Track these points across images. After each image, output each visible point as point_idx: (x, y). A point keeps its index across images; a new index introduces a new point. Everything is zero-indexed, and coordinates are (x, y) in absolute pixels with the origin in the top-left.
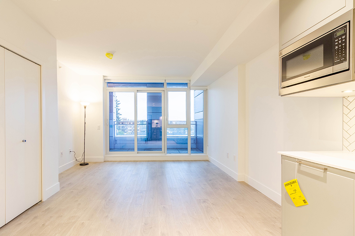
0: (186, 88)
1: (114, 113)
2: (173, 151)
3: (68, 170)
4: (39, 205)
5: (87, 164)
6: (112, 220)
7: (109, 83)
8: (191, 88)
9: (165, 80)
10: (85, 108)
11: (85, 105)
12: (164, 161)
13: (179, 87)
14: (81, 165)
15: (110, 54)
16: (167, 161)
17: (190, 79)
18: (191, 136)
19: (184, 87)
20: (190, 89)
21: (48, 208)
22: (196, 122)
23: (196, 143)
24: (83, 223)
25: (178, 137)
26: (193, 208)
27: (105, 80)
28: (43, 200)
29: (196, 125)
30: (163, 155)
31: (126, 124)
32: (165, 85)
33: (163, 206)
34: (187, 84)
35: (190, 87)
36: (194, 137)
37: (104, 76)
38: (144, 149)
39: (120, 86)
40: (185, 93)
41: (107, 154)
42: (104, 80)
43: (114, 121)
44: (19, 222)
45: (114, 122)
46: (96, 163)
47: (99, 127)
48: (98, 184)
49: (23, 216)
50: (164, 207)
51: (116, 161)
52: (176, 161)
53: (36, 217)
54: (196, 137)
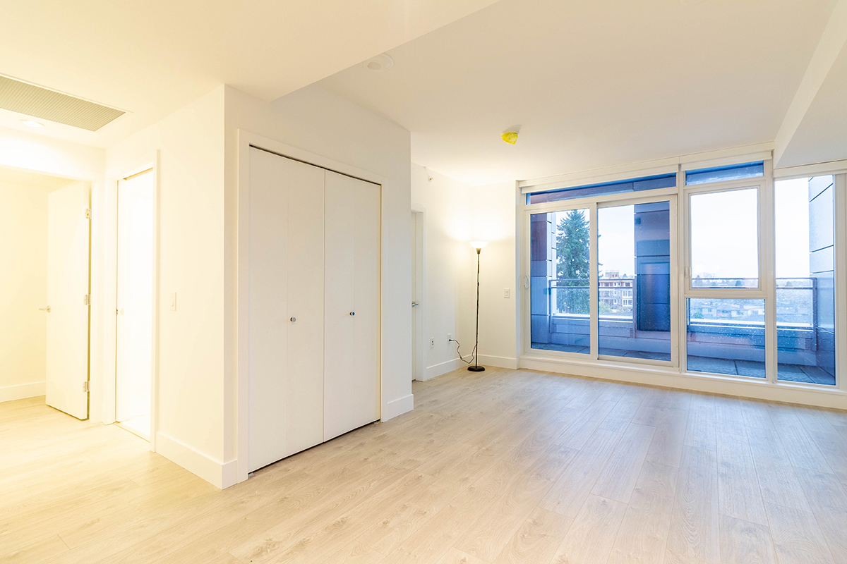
0: (759, 177)
1: (548, 262)
2: (715, 366)
3: (444, 375)
4: (375, 426)
5: (482, 369)
6: (471, 489)
7: (532, 194)
8: (775, 176)
9: (680, 165)
10: (479, 253)
11: (479, 248)
12: (673, 390)
13: (733, 178)
14: (470, 369)
15: (512, 133)
16: (687, 391)
17: (771, 149)
18: (778, 324)
19: (749, 176)
20: (774, 179)
21: (384, 435)
22: (815, 280)
23: (815, 349)
24: (421, 476)
25: (727, 324)
26: (694, 534)
27: (521, 188)
28: (382, 421)
29: (816, 289)
30: (674, 372)
31: (617, 286)
32: (680, 179)
33: (602, 499)
34: (762, 164)
35: (772, 173)
36: (811, 329)
37: (519, 182)
38: (625, 351)
39: (557, 198)
40: (755, 191)
41: (524, 353)
42: (519, 190)
43: (549, 279)
44: (340, 445)
45: (550, 281)
46: (499, 369)
47: (508, 292)
48: (481, 412)
49: (349, 437)
50: (604, 501)
51: (543, 372)
52: (716, 395)
53: (362, 445)
54: (816, 330)
